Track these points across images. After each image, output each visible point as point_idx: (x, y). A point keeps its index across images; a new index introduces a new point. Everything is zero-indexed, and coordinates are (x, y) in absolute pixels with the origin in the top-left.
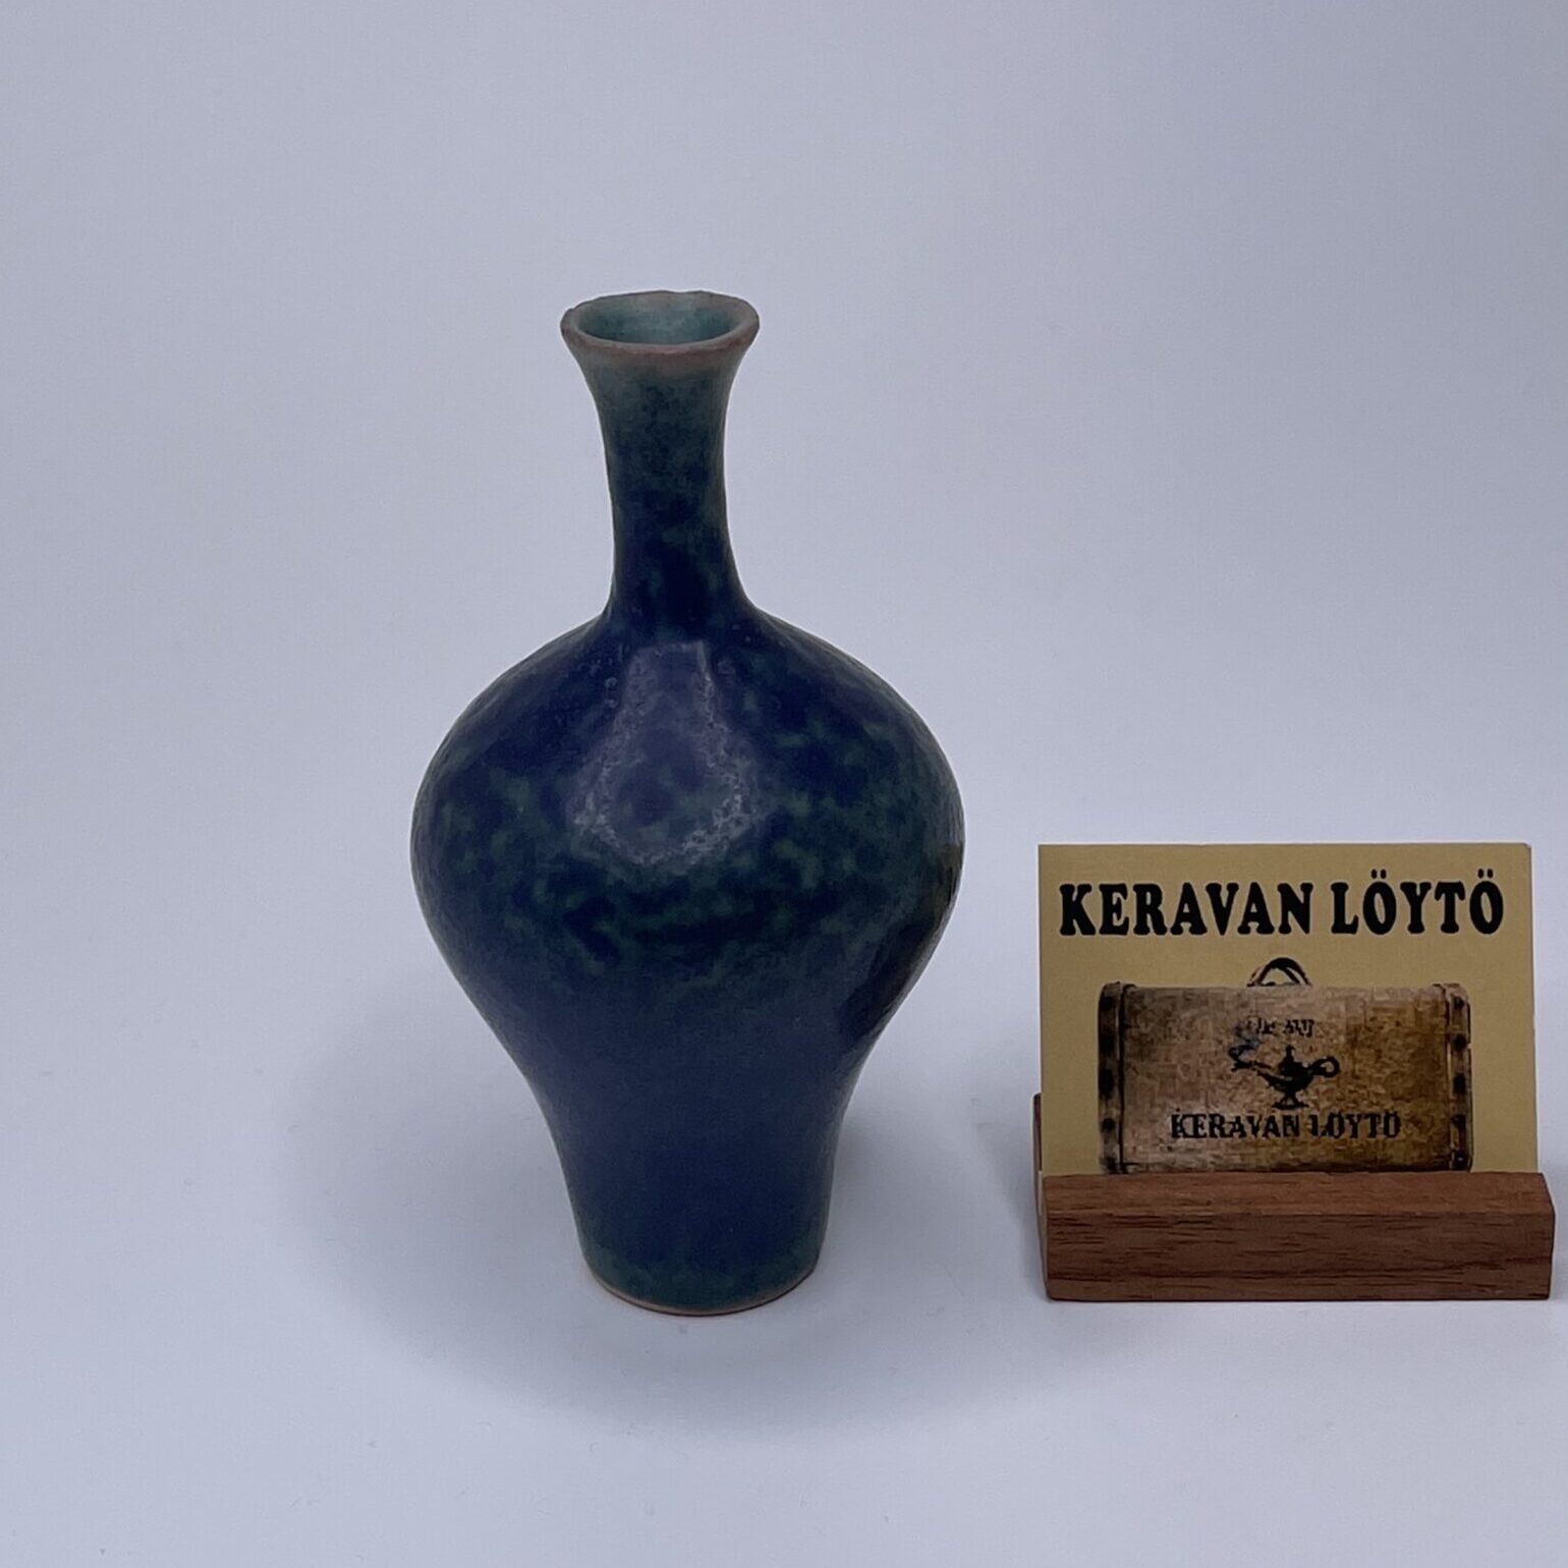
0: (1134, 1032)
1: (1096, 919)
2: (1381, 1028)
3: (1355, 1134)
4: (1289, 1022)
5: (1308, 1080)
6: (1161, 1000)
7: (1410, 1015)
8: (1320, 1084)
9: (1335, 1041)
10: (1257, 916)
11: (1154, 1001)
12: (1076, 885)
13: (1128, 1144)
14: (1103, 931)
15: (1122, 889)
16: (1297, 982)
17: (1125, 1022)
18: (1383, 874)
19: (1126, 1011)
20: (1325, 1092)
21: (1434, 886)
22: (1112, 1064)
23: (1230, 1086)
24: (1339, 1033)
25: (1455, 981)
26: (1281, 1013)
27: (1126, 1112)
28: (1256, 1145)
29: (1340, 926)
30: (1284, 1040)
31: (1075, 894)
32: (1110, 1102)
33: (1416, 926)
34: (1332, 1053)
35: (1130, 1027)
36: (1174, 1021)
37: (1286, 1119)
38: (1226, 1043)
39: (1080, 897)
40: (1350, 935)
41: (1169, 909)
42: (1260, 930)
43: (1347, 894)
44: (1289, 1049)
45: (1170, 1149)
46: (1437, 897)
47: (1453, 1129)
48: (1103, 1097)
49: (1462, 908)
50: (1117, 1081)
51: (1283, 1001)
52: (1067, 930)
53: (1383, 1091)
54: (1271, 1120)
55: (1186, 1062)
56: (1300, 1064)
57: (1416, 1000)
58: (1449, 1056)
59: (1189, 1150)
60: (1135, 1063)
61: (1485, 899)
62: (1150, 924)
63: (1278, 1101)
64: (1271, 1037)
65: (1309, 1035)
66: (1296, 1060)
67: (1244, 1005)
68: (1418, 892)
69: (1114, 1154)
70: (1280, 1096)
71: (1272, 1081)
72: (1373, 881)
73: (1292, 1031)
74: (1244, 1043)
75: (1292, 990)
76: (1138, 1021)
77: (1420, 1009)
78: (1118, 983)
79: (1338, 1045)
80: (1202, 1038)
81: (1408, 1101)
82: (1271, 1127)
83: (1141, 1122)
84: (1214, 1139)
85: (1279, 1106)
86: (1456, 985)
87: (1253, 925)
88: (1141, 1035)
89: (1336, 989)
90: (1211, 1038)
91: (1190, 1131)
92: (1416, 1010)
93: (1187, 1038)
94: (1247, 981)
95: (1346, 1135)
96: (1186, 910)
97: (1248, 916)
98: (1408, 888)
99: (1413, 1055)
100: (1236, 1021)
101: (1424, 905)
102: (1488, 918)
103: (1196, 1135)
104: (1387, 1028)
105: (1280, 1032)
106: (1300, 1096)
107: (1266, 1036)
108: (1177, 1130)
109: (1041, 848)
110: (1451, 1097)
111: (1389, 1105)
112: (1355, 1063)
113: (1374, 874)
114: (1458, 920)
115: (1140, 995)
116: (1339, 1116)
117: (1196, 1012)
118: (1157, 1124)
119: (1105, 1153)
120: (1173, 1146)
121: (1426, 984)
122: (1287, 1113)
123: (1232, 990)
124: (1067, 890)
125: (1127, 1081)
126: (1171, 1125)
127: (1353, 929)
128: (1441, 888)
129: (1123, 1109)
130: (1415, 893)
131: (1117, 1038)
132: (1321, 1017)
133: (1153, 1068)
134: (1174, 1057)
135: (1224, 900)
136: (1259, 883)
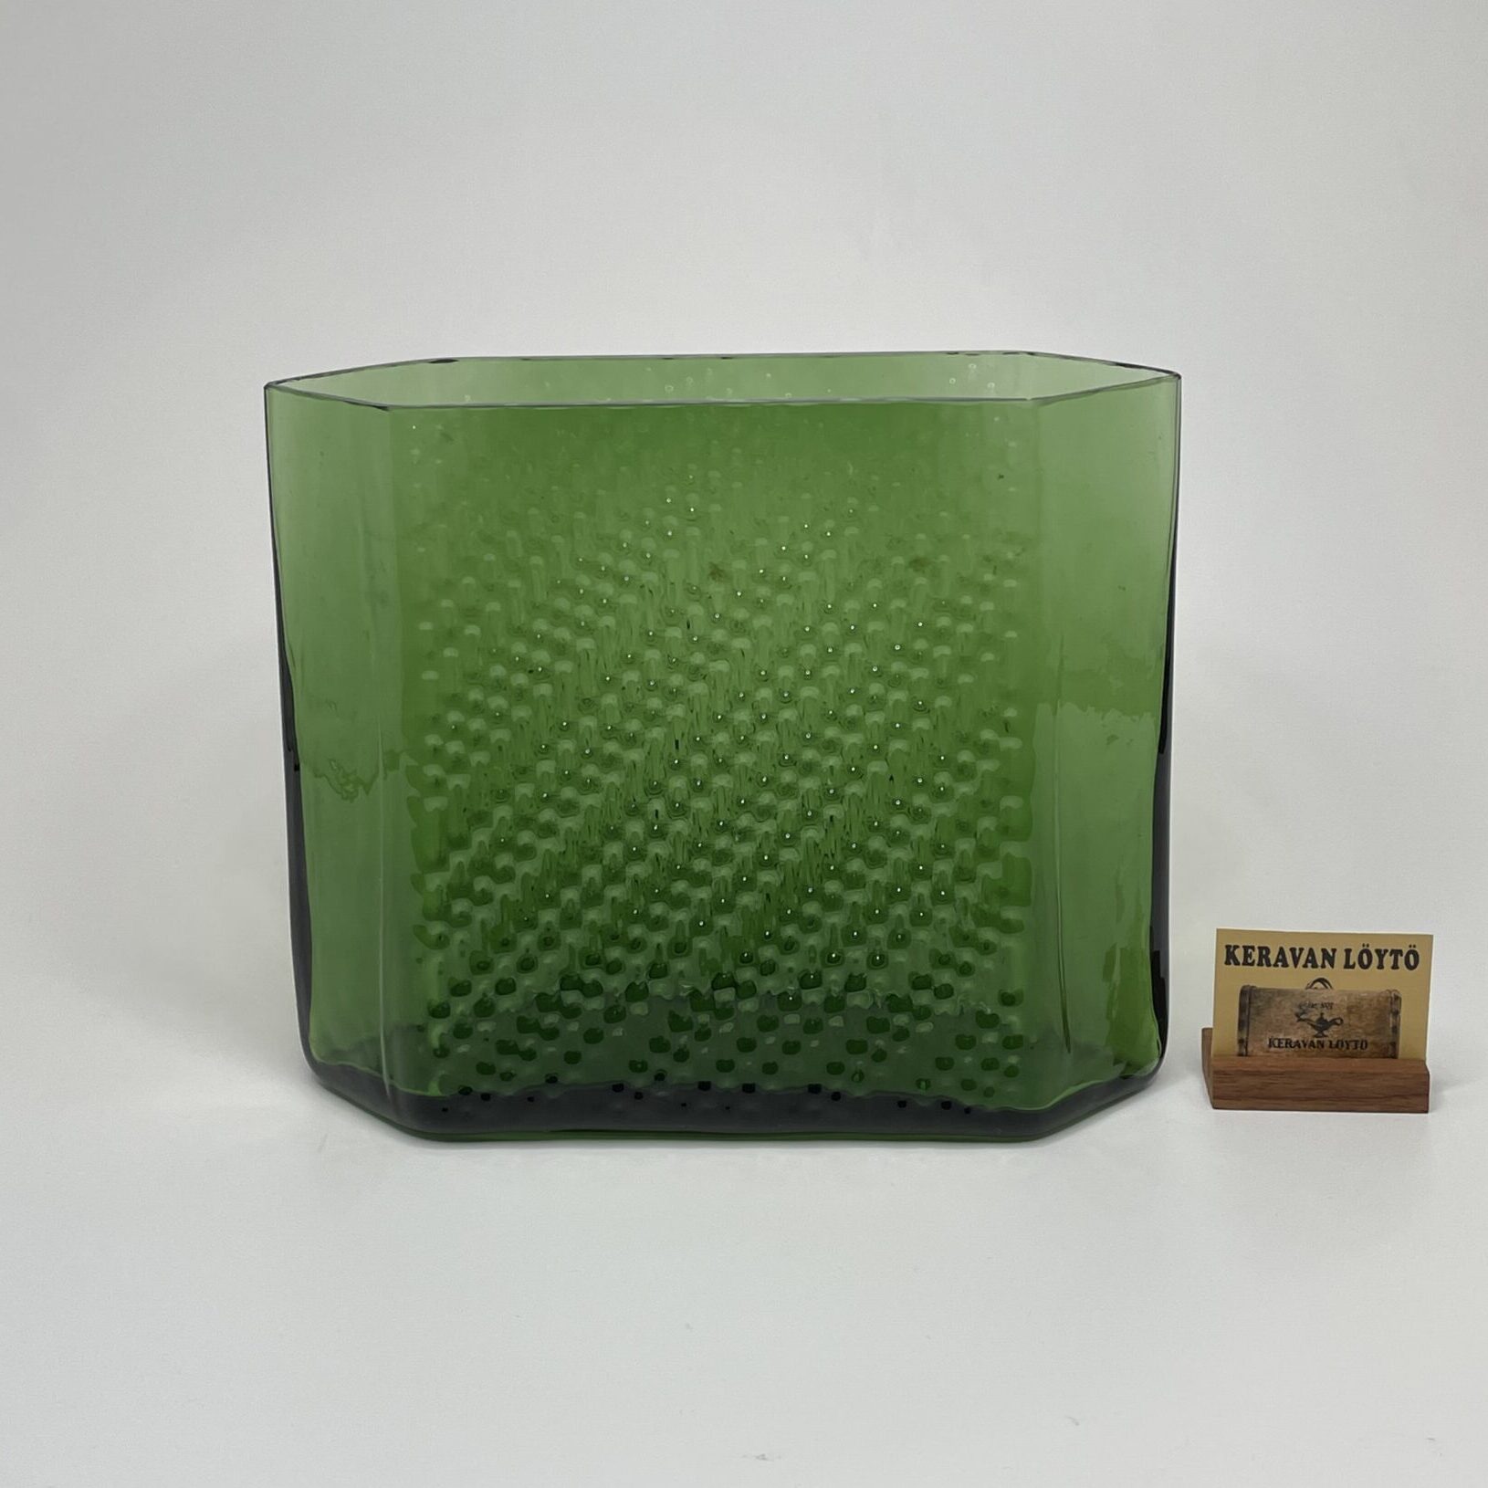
0: (1255, 1005)
1: (1241, 960)
2: (1362, 1006)
3: (1348, 1048)
4: (1322, 1003)
5: (1330, 1026)
6: (1268, 993)
7: (1375, 1001)
8: (1334, 1028)
9: (1342, 1011)
11: (1264, 993)
12: (1232, 944)
13: (1250, 1049)
14: (1244, 964)
15: (1253, 948)
16: (1326, 987)
17: (1251, 1001)
18: (1368, 946)
19: (1253, 996)
20: (1337, 1031)
21: (1390, 949)
22: (1244, 1018)
23: (1295, 1028)
24: (1344, 1008)
26: (1319, 1000)
27: (1249, 1037)
28: (1304, 1051)
29: (1347, 966)
30: (1320, 1010)
31: (1232, 950)
32: (1242, 1033)
33: (1381, 966)
34: (1342, 1017)
35: (1253, 1003)
36: (1272, 1002)
37: (1319, 1042)
38: (1294, 1010)
39: (1234, 950)
40: (1350, 970)
41: (1273, 957)
42: (1313, 967)
43: (1352, 954)
44: (1322, 1014)
45: (1268, 1052)
46: (1391, 955)
47: (1390, 1047)
48: (1240, 1030)
49: (1401, 960)
50: (1246, 1024)
51: (1322, 995)
52: (1227, 963)
53: (1361, 1031)
54: (1312, 1042)
55: (1279, 1018)
56: (1326, 1021)
57: (1378, 996)
58: (1391, 1019)
59: (1276, 1053)
60: (1254, 1016)
61: (1411, 957)
62: (1264, 962)
63: (1316, 1034)
64: (1314, 1009)
65: (1331, 1008)
66: (1325, 1017)
67: (1303, 997)
68: (1383, 953)
69: (1243, 1051)
70: (1316, 1032)
71: (1313, 1026)
72: (1362, 948)
73: (1323, 1007)
74: (1301, 1011)
75: (1326, 991)
76: (1257, 1001)
77: (1381, 999)
78: (1248, 985)
79: (1343, 1013)
80: (1285, 1008)
81: (1370, 1035)
82: (1312, 1044)
83: (1255, 1040)
84: (1286, 1049)
85: (1316, 1036)
86: (1396, 991)
87: (1309, 965)
88: (1259, 1006)
89: (1343, 991)
90: (1289, 1008)
91: (1276, 1045)
92: (1378, 1001)
93: (1278, 1008)
94: (1305, 986)
95: (1345, 1047)
96: (1280, 957)
97: (1307, 961)
98: (1378, 951)
99: (1377, 1017)
100: (1298, 1003)
101: (1385, 959)
102: (1412, 963)
103: (1279, 1047)
104: (1365, 1007)
105: (1318, 1007)
106: (1325, 1033)
107: (1312, 1008)
108: (1271, 1044)
110: (1391, 1033)
111: (1363, 1037)
112: (1350, 1020)
113: (1364, 945)
114: (1399, 964)
115: (1260, 990)
116: (1342, 1041)
117: (1281, 998)
118: (1263, 1041)
119: (1239, 1051)
120: (1269, 1050)
121: (1382, 990)
122: (1320, 1039)
123: (1296, 990)
124: (1228, 947)
125: (1251, 1024)
126: (1268, 1043)
127: (1353, 967)
128: (1393, 952)
129: (1248, 1035)
130: (1381, 954)
131: (1248, 1007)
132: (1336, 1002)
133: (1261, 1020)
134: (1272, 1015)
135: (1297, 954)
136: (1313, 947)
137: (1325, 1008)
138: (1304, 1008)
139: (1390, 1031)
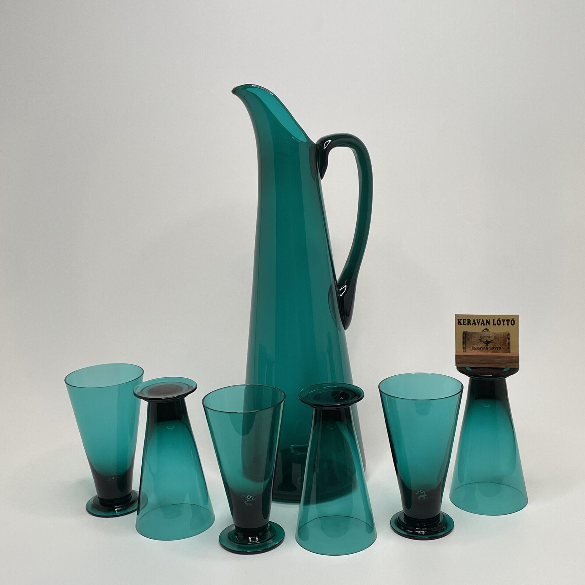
0: (467, 337)
1: (462, 323)
2: (499, 337)
4: (487, 336)
5: (489, 343)
7: (502, 336)
8: (491, 343)
10: (483, 323)
11: (470, 333)
13: (466, 350)
14: (463, 325)
15: (466, 320)
16: (488, 331)
18: (499, 318)
19: (466, 334)
20: (491, 345)
21: (506, 319)
22: (464, 341)
23: (479, 343)
24: (493, 337)
25: (508, 331)
28: (483, 351)
29: (494, 325)
31: (460, 320)
32: (464, 345)
33: (504, 325)
34: (492, 340)
36: (472, 336)
37: (486, 348)
38: (479, 338)
41: (472, 322)
42: (483, 325)
43: (495, 321)
44: (487, 339)
45: (472, 351)
46: (506, 321)
47: (508, 349)
49: (510, 323)
51: (486, 333)
52: (459, 324)
53: (498, 344)
54: (484, 348)
56: (488, 341)
57: (503, 334)
58: (508, 340)
59: (474, 351)
60: (467, 341)
61: (513, 321)
62: (469, 324)
64: (485, 338)
65: (490, 337)
66: (488, 340)
67: (481, 334)
70: (486, 345)
71: (485, 343)
72: (497, 319)
74: (481, 339)
76: (468, 335)
77: (505, 335)
78: (465, 331)
80: (476, 338)
81: (502, 346)
83: (468, 348)
84: (477, 350)
85: (485, 346)
86: (508, 332)
89: (493, 332)
90: (477, 338)
92: (503, 335)
93: (474, 338)
94: (482, 331)
95: (494, 349)
96: (474, 322)
97: (482, 323)
98: (503, 320)
99: (503, 340)
100: (480, 336)
101: (505, 322)
102: (513, 323)
103: (475, 349)
106: (488, 345)
108: (472, 349)
109: (455, 315)
110: (508, 345)
111: (500, 346)
115: (468, 333)
116: (493, 347)
117: (475, 335)
118: (470, 348)
121: (505, 332)
123: (480, 332)
124: (458, 320)
125: (466, 343)
127: (495, 325)
129: (466, 346)
130: (503, 321)
131: (465, 338)
132: (491, 335)
133: (470, 341)
134: (472, 340)
135: (479, 321)
136: (483, 319)
137: (488, 338)
138: (481, 337)
139: (508, 344)
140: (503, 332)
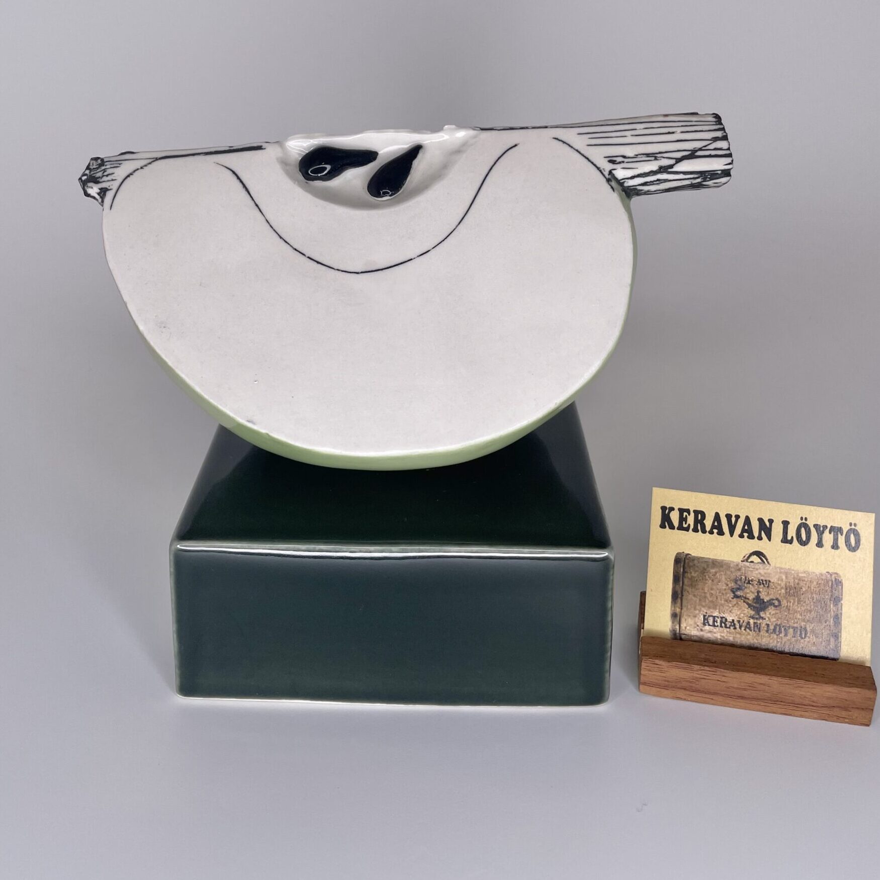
0: (689, 575)
1: (676, 524)
2: (801, 587)
3: (786, 635)
4: (759, 580)
5: (768, 607)
6: (702, 562)
7: (815, 584)
8: (771, 610)
9: (779, 592)
11: (699, 563)
12: (668, 507)
13: (683, 625)
14: (678, 529)
15: (688, 511)
16: (764, 562)
17: (686, 570)
18: (806, 519)
19: (686, 566)
20: (773, 614)
21: (829, 527)
22: (678, 589)
23: (730, 605)
24: (782, 588)
26: (756, 576)
27: (683, 611)
28: (740, 634)
29: (785, 540)
30: (756, 588)
31: (667, 511)
32: (676, 605)
33: (820, 544)
34: (778, 596)
35: (688, 573)
36: (707, 573)
37: (755, 623)
38: (730, 585)
39: (669, 512)
40: (789, 545)
41: (708, 523)
42: (748, 537)
43: (789, 526)
44: (758, 592)
45: (702, 630)
46: (830, 533)
47: (832, 640)
48: (673, 602)
49: (841, 540)
50: (680, 596)
51: (757, 571)
52: (663, 526)
53: (799, 616)
54: (748, 623)
55: (712, 592)
56: (763, 600)
57: (818, 578)
58: (832, 605)
59: (710, 632)
60: (690, 590)
61: (852, 536)
62: (699, 528)
63: (752, 615)
64: (751, 586)
65: (768, 587)
66: (761, 598)
67: (739, 570)
68: (822, 529)
69: (675, 628)
71: (750, 606)
72: (799, 522)
73: (760, 585)
74: (738, 587)
75: (761, 566)
76: (691, 571)
77: (821, 581)
78: (683, 552)
79: (780, 593)
80: (719, 581)
81: (812, 623)
82: (748, 626)
83: (690, 616)
84: (722, 629)
85: (752, 617)
86: (836, 574)
87: (746, 535)
88: (692, 577)
89: (781, 568)
90: (724, 583)
91: (711, 622)
92: (818, 583)
93: (713, 581)
94: (741, 560)
96: (716, 524)
97: (743, 531)
98: (816, 526)
99: (815, 603)
100: (735, 577)
101: (824, 535)
102: (853, 545)
103: (714, 626)
104: (804, 588)
105: (755, 584)
106: (762, 614)
107: (748, 585)
108: (705, 622)
110: (832, 624)
111: (803, 624)
112: (788, 603)
113: (802, 519)
114: (839, 544)
115: (693, 559)
116: (779, 625)
117: (717, 570)
118: (696, 619)
119: (672, 628)
120: (703, 628)
121: (824, 572)
122: (756, 621)
123: (733, 562)
124: (664, 508)
125: (684, 597)
126: (702, 619)
127: (791, 542)
128: (832, 529)
129: (681, 609)
130: (820, 530)
131: (681, 577)
132: (774, 579)
133: (696, 594)
134: (706, 589)
135: (733, 522)
136: (749, 516)
137: (762, 586)
140: (817, 572)
